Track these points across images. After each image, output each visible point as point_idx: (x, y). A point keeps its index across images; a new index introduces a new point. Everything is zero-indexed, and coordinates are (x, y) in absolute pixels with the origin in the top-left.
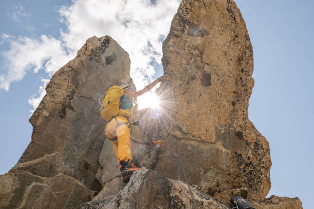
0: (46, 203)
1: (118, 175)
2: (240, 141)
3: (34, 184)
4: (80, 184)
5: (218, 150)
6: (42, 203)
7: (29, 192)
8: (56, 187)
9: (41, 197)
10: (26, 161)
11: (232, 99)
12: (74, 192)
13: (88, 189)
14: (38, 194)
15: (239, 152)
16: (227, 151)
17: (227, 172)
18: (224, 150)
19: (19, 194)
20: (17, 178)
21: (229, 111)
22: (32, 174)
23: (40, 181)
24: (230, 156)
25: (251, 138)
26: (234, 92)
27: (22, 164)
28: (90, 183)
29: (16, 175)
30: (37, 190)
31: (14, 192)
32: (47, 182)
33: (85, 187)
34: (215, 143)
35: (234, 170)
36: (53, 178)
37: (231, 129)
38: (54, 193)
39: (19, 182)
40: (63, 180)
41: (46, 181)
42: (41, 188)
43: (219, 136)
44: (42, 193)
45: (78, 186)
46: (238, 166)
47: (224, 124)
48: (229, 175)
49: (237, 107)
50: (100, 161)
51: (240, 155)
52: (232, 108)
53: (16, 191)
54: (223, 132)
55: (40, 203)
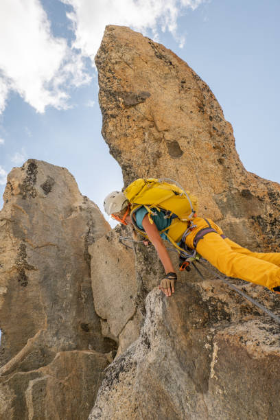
0: (59, 398)
1: (129, 317)
2: (250, 201)
3: (31, 383)
4: (89, 353)
5: (231, 225)
6: (54, 400)
7: (31, 396)
8: (61, 373)
9: (49, 394)
10: (7, 361)
11: (217, 157)
12: (87, 366)
13: (102, 354)
14: (43, 393)
15: (256, 214)
16: (242, 220)
17: (255, 245)
18: (238, 221)
19: (19, 405)
20: (7, 387)
21: (220, 173)
22: (23, 373)
23: (38, 375)
24: (248, 224)
25: (261, 191)
26: (214, 148)
27: (5, 366)
28: (100, 345)
29: (4, 384)
30: (40, 389)
31: (12, 406)
32: (48, 373)
33: (96, 353)
34: (223, 219)
35: (261, 237)
36: (52, 364)
37: (233, 192)
38: (63, 381)
39: (12, 390)
40: (66, 360)
41: (45, 372)
42: (44, 383)
43: (224, 208)
44: (48, 388)
45: (88, 357)
46: (263, 230)
47: (222, 190)
48: (259, 246)
49: (226, 163)
50: (98, 313)
51: (259, 217)
52: (221, 167)
53: (14, 404)
54: (225, 200)
55: (52, 402)
